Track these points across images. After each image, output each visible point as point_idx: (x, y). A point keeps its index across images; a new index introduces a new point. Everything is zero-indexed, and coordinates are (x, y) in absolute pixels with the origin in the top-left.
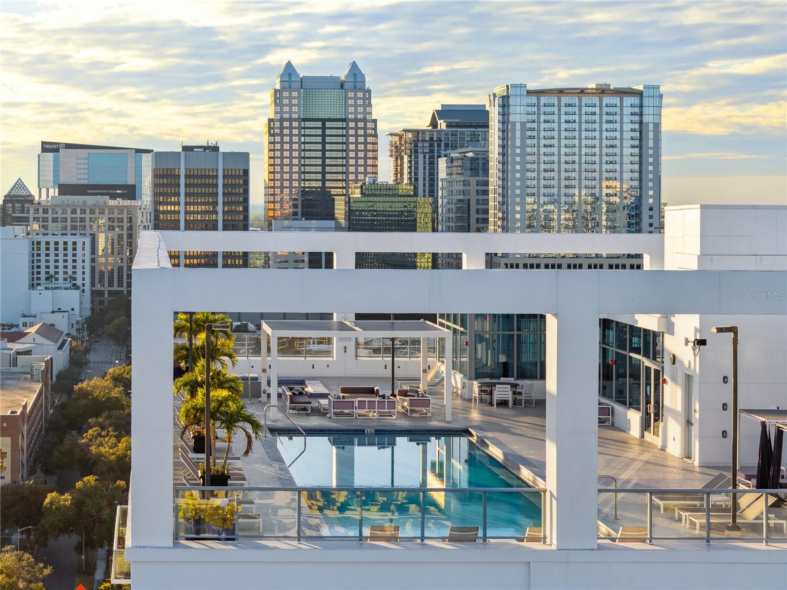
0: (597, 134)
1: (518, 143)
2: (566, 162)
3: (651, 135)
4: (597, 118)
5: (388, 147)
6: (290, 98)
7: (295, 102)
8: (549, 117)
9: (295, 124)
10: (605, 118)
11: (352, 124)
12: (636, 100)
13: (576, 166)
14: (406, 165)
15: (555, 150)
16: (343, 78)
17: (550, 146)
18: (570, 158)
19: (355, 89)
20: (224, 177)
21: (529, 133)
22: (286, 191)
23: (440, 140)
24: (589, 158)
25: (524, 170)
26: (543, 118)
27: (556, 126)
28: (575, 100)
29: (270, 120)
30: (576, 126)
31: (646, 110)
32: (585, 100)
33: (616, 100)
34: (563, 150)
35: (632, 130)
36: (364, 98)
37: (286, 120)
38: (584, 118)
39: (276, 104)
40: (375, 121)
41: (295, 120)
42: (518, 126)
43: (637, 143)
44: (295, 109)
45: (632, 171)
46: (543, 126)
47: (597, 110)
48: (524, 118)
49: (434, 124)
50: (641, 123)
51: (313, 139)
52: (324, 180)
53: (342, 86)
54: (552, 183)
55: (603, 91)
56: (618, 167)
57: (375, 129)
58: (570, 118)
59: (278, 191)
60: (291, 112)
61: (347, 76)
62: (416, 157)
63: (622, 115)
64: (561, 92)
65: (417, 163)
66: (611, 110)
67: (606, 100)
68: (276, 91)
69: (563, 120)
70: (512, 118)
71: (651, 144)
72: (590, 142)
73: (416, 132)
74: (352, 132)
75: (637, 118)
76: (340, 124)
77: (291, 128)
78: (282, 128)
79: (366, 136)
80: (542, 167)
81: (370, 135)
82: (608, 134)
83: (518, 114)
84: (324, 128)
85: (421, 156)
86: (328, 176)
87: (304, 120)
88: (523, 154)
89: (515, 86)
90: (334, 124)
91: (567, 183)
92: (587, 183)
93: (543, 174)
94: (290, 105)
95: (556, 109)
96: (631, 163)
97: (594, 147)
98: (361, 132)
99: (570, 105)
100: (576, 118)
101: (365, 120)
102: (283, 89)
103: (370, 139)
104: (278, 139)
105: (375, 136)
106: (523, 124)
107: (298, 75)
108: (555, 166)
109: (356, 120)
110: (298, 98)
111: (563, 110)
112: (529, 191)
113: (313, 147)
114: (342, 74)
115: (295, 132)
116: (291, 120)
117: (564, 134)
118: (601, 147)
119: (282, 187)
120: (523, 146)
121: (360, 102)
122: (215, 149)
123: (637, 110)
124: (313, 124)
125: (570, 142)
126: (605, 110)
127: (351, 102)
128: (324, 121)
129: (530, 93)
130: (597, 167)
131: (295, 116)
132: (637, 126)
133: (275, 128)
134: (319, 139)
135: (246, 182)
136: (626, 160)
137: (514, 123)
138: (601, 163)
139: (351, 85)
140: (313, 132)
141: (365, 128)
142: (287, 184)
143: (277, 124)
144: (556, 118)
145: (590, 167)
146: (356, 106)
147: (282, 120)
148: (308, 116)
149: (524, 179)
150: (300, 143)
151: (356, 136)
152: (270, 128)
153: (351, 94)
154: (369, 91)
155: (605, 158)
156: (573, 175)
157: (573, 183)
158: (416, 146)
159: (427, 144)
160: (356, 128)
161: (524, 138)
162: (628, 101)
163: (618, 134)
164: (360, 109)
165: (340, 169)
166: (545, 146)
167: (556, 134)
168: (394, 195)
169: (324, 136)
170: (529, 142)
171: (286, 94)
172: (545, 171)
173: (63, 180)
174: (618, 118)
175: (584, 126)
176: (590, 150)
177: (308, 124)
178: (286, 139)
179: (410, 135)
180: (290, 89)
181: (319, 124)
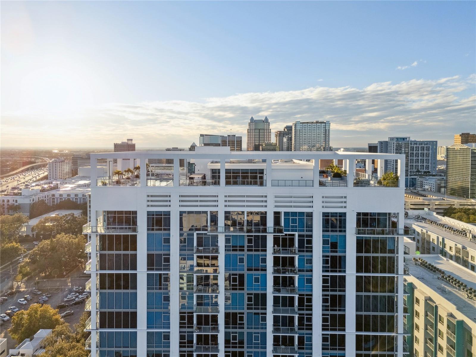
0: (316, 132)
1: (298, 134)
2: (309, 138)
3: (327, 132)
4: (316, 128)
5: (275, 135)
6: (252, 124)
7: (253, 125)
8: (305, 128)
9: (253, 130)
10: (317, 128)
11: (265, 130)
12: (324, 124)
13: (311, 139)
14: (278, 139)
15: (306, 135)
16: (264, 120)
17: (305, 135)
18: (309, 137)
19: (266, 122)
20: (236, 142)
21: (301, 132)
22: (251, 145)
23: (285, 133)
24: (314, 137)
25: (300, 140)
26: (304, 128)
27: (306, 130)
28: (311, 124)
29: (248, 129)
30: (311, 130)
31: (326, 126)
32: (313, 124)
33: (320, 124)
34: (308, 135)
35: (323, 131)
36: (268, 124)
37: (251, 129)
38: (313, 128)
39: (249, 126)
40: (270, 129)
41: (253, 129)
42: (298, 130)
43: (324, 134)
44: (253, 127)
45: (323, 140)
46: (304, 130)
47: (316, 126)
48: (299, 129)
49: (284, 130)
50: (325, 129)
51: (257, 133)
52: (259, 142)
53: (263, 122)
54: (306, 142)
55: (317, 122)
56: (320, 139)
57: (270, 131)
58: (310, 128)
59: (249, 145)
60: (252, 128)
61: (265, 120)
62: (280, 137)
63: (321, 128)
64: (308, 123)
65: (280, 138)
66: (319, 126)
67: (318, 124)
68: (249, 123)
69: (308, 129)
70: (297, 129)
71: (327, 134)
72: (314, 134)
73: (280, 132)
74: (265, 132)
75: (325, 128)
76: (263, 130)
77: (252, 131)
78: (250, 131)
79: (268, 133)
80: (303, 139)
81: (270, 132)
82: (318, 132)
83: (298, 128)
84: (259, 131)
85: (281, 137)
86: (260, 141)
87: (255, 129)
88: (299, 136)
89: (298, 122)
90: (261, 130)
91: (309, 142)
92: (313, 142)
93: (303, 141)
94: (252, 126)
95: (306, 127)
96: (323, 138)
97: (315, 135)
98: (267, 132)
99: (310, 126)
100: (311, 128)
101: (268, 129)
102: (251, 123)
103: (269, 133)
104: (249, 133)
105: (271, 132)
106: (299, 130)
107: (254, 119)
108: (306, 139)
109: (266, 129)
110: (254, 124)
111: (308, 127)
112: (300, 144)
113: (257, 135)
114: (263, 119)
115: (253, 132)
116: (252, 129)
117: (308, 132)
118: (316, 135)
119: (250, 144)
120: (299, 135)
121: (267, 125)
122: (235, 136)
123: (325, 126)
124: (257, 130)
125: (310, 134)
126: (317, 126)
127: (265, 125)
128: (259, 129)
129: (301, 123)
130: (315, 139)
131: (253, 128)
132: (324, 130)
133: (249, 131)
134: (258, 133)
135: (241, 143)
136: (322, 137)
137: (297, 130)
138: (316, 138)
139: (265, 122)
140: (257, 132)
141: (268, 131)
142: (251, 143)
143: (249, 130)
144: (306, 128)
145: (314, 139)
146: (266, 126)
147: (250, 129)
148: (256, 128)
149: (299, 142)
150: (254, 134)
151: (266, 133)
152: (248, 131)
153: (265, 124)
154: (269, 123)
155: (317, 137)
156: (310, 141)
157: (310, 142)
158: (280, 134)
159: (282, 134)
160: (266, 131)
161: (299, 133)
162: (322, 124)
163: (320, 132)
164: (267, 127)
165: (263, 140)
166: (304, 135)
167: (306, 132)
168: (272, 145)
169: (259, 133)
170: (300, 134)
171: (251, 124)
172: (304, 140)
173: (205, 143)
174: (320, 128)
175: (313, 130)
176: (314, 135)
177: (256, 130)
178: (251, 133)
179: (279, 132)
180: (252, 123)
181: (258, 130)
